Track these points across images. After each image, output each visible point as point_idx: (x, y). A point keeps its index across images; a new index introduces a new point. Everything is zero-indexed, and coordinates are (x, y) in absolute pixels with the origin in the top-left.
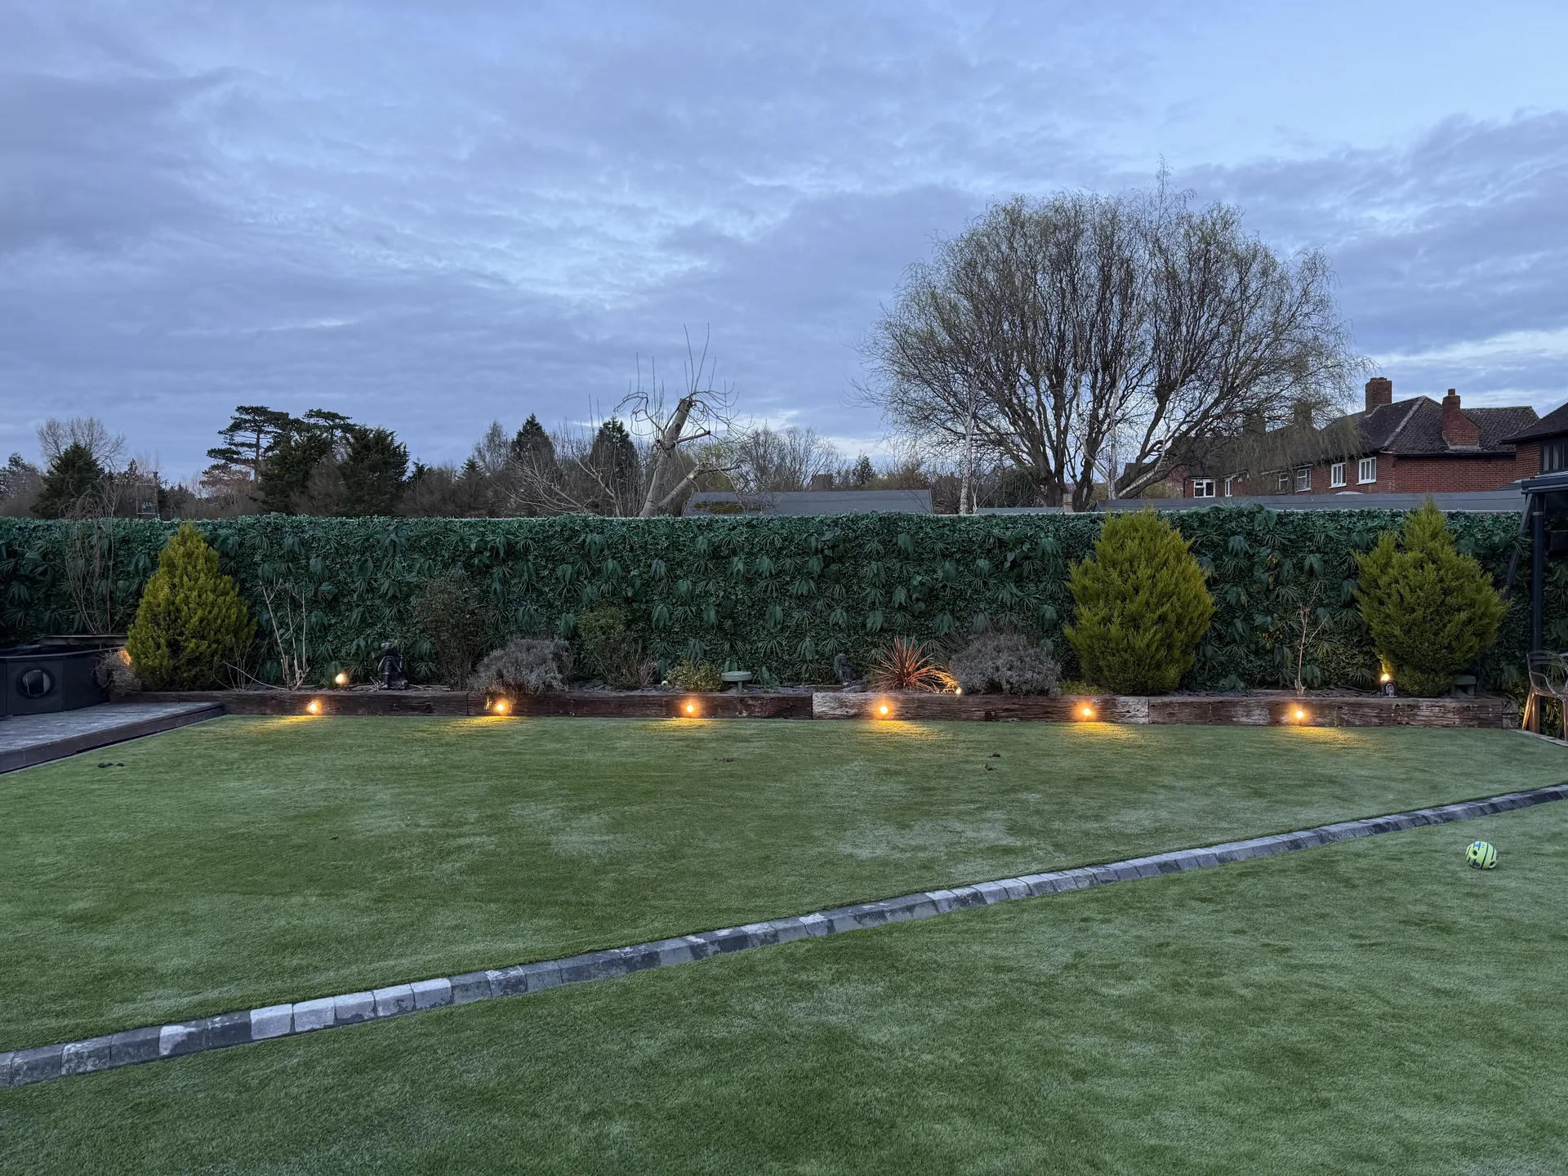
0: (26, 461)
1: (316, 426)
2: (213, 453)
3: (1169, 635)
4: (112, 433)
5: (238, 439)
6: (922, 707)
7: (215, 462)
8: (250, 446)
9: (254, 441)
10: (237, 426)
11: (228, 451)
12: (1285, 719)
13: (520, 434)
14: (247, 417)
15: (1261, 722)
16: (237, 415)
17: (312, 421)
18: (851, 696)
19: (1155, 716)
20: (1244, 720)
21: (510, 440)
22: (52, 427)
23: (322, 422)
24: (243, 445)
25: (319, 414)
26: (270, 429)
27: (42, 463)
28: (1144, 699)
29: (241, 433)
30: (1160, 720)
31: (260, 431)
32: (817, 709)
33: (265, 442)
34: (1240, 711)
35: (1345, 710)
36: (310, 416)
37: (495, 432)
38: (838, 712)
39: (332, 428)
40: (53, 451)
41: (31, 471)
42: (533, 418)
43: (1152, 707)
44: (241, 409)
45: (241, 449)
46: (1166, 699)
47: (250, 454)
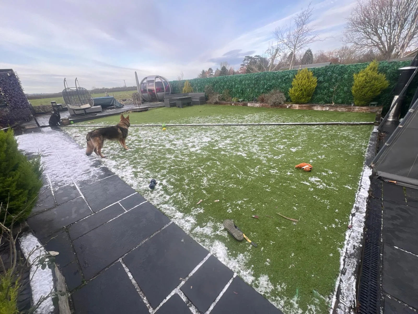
2: (241, 65)
3: (303, 93)
5: (245, 62)
6: (262, 105)
7: (241, 66)
8: (246, 63)
10: (245, 60)
11: (243, 64)
12: (324, 110)
15: (319, 110)
19: (300, 108)
23: (257, 57)
28: (298, 105)
31: (248, 60)
33: (249, 62)
36: (255, 57)
39: (258, 58)
40: (222, 67)
41: (219, 70)
44: (246, 57)
46: (302, 105)
47: (246, 64)
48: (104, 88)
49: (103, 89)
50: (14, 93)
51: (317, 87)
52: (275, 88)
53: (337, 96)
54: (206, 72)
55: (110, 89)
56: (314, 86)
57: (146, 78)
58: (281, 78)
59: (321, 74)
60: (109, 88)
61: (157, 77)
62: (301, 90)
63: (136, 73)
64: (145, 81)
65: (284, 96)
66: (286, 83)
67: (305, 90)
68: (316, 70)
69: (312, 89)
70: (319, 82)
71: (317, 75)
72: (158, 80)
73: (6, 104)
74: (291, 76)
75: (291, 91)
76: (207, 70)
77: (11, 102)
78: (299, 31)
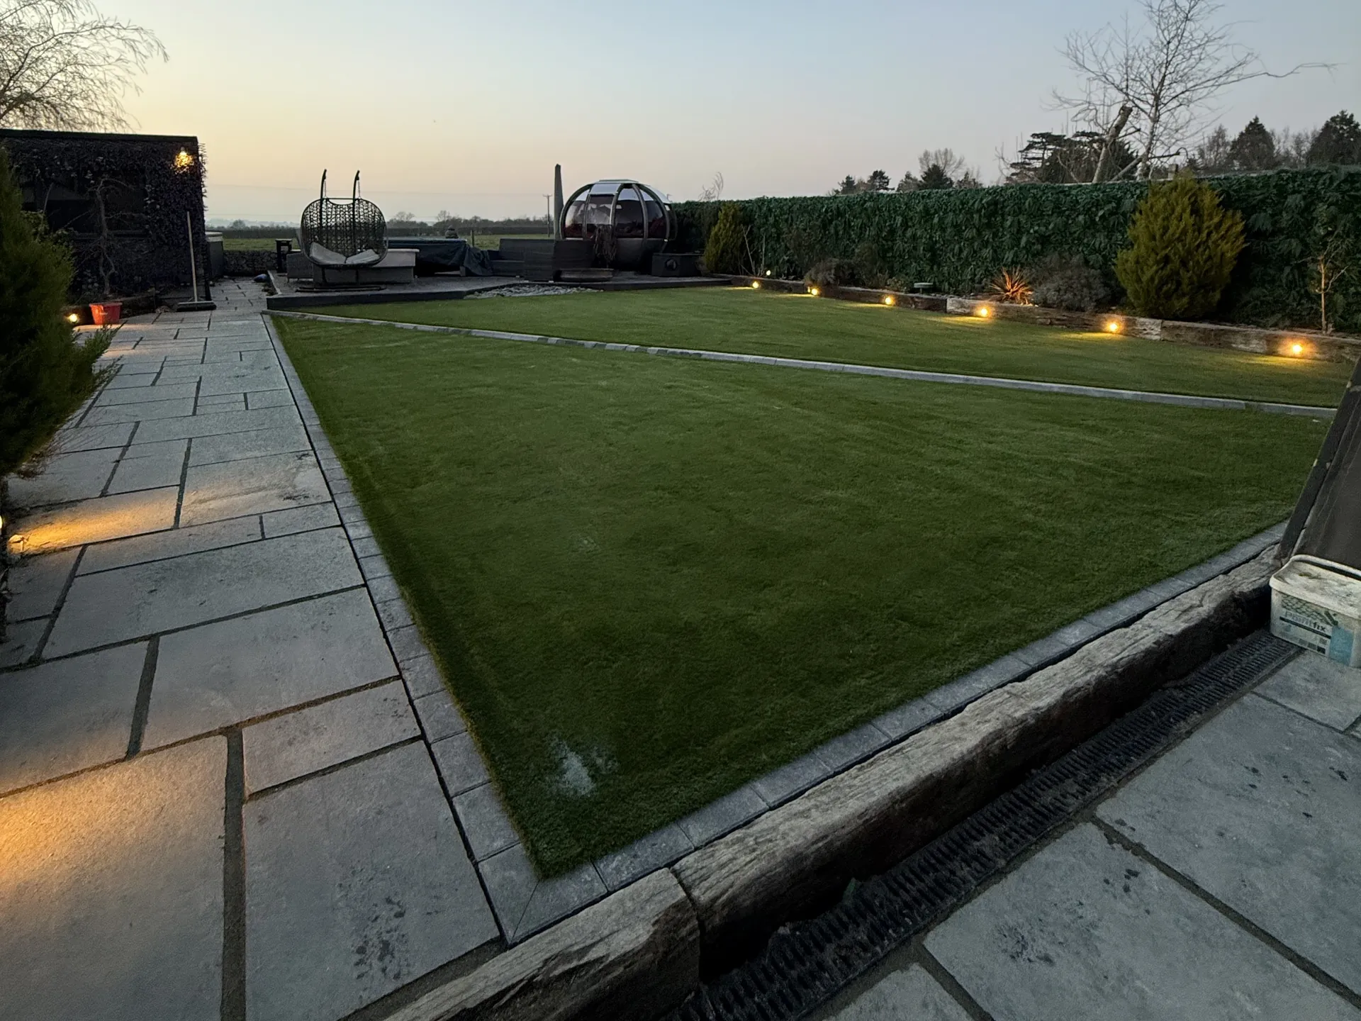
0: (913, 176)
1: (1080, 142)
2: (1013, 165)
4: (957, 156)
5: (1030, 155)
6: (1006, 312)
7: (1014, 171)
8: (1038, 159)
9: (1041, 156)
10: (1030, 146)
11: (1023, 163)
12: (1281, 350)
13: (1242, 134)
14: (1039, 140)
15: (1258, 351)
16: (1031, 139)
17: (1078, 139)
18: (968, 302)
19: (1166, 336)
20: (1242, 346)
21: (1232, 139)
22: (926, 155)
23: (1084, 139)
24: (1034, 158)
25: (1084, 134)
26: (1051, 147)
27: (918, 175)
28: (1159, 321)
29: (1033, 151)
30: (1169, 339)
31: (1045, 149)
32: (949, 308)
33: (1048, 154)
34: (1239, 339)
35: (1347, 350)
36: (1077, 135)
37: (1221, 133)
38: (960, 311)
39: (1091, 142)
40: (926, 169)
41: (915, 180)
42: (1256, 119)
43: (1163, 328)
44: (1034, 136)
45: (1032, 161)
46: (1176, 323)
47: (1038, 164)
48: (476, 217)
49: (475, 221)
50: (179, 203)
51: (1243, 256)
52: (1067, 247)
53: (1345, 296)
54: (861, 183)
55: (497, 223)
56: (1229, 250)
57: (590, 187)
58: (1087, 212)
59: (1263, 201)
60: (495, 221)
61: (628, 186)
62: (1167, 260)
63: (558, 168)
64: (583, 197)
65: (1097, 284)
66: (1110, 232)
67: (1184, 263)
68: (1235, 187)
69: (1217, 260)
70: (1250, 233)
71: (1244, 205)
72: (628, 195)
73: (147, 231)
74: (1128, 203)
75: (1125, 259)
76: (866, 179)
77: (160, 227)
78: (1169, 43)
